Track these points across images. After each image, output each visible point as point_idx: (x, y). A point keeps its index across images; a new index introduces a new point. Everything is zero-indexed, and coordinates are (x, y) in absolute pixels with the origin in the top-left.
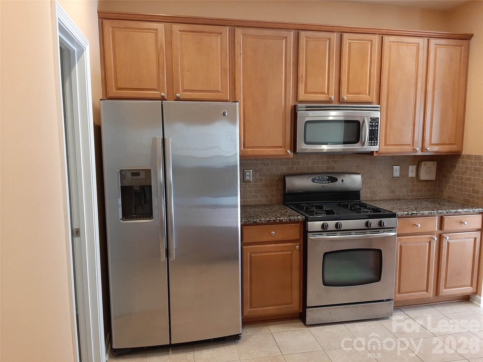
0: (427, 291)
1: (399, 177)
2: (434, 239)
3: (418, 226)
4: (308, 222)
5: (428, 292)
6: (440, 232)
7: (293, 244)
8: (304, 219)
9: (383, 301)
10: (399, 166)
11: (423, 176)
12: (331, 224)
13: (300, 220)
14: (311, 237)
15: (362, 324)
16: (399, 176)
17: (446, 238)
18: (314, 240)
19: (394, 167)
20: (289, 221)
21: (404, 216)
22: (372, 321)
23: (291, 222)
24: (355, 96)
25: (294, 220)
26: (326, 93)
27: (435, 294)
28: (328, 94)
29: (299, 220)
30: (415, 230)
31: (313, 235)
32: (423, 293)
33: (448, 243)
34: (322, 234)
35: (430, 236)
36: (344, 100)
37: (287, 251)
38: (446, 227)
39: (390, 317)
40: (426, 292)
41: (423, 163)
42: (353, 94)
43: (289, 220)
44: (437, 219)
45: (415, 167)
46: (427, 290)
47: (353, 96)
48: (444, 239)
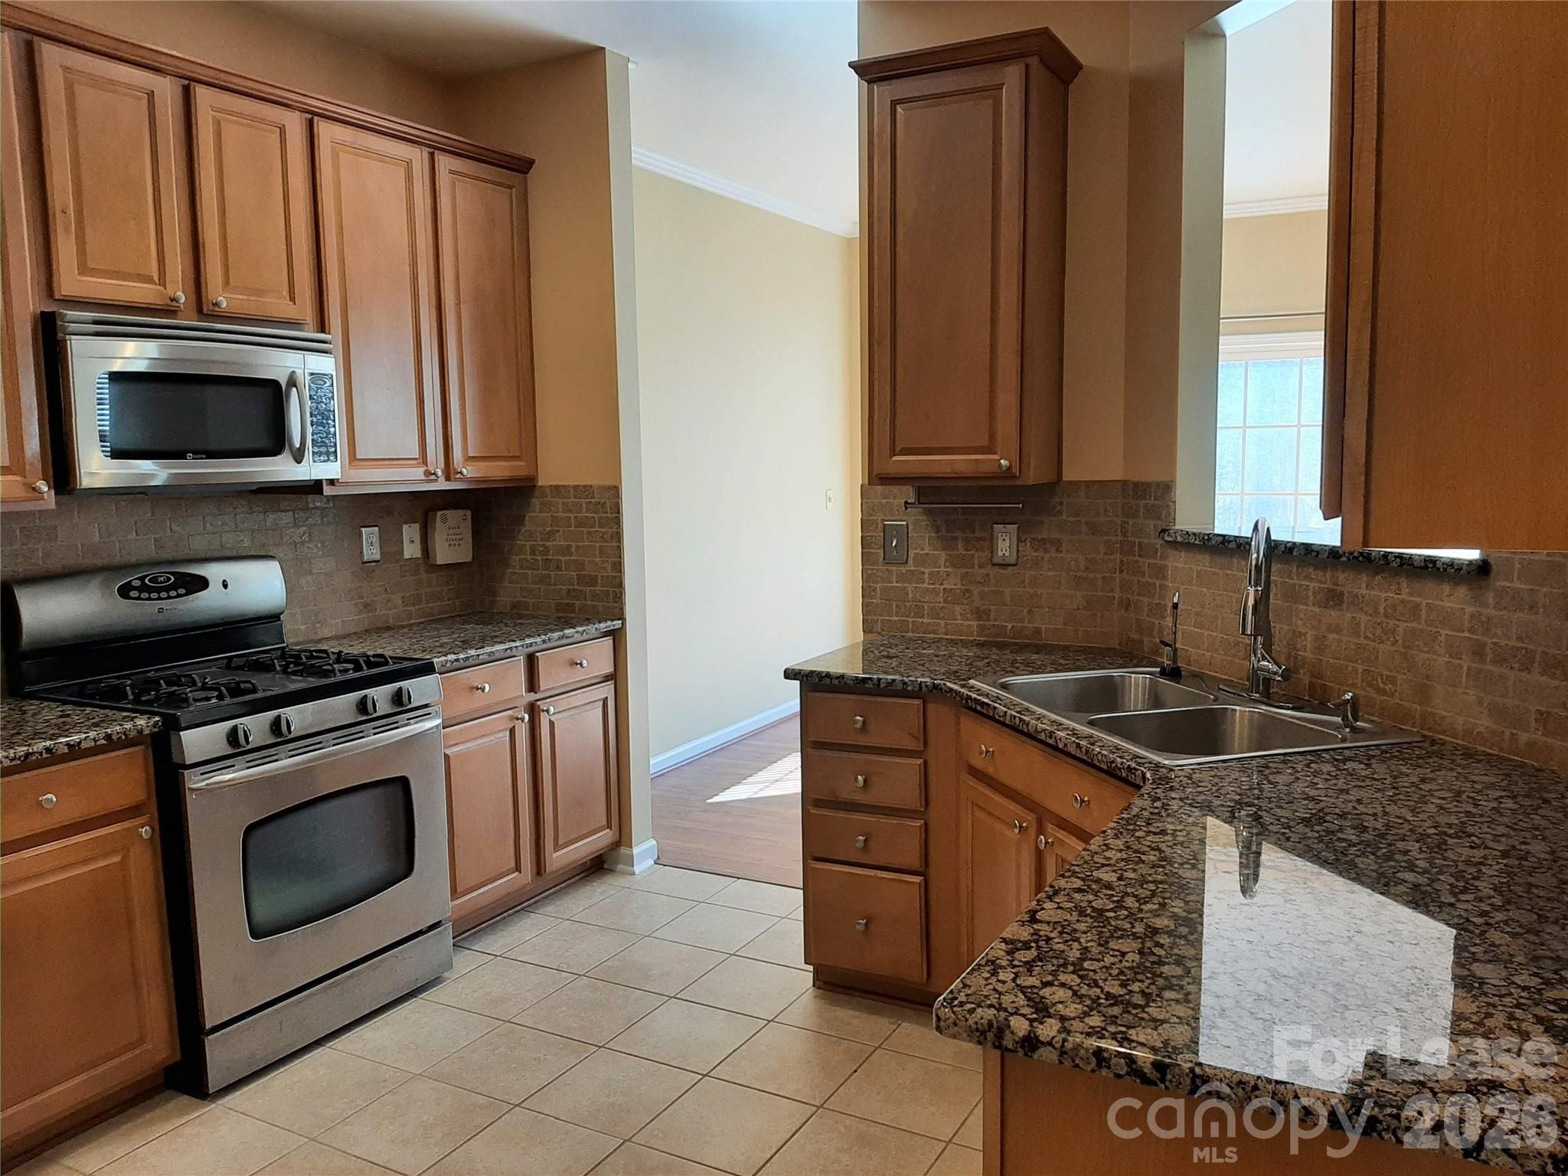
0: (517, 870)
1: (378, 561)
2: (522, 719)
3: (483, 690)
4: (181, 733)
5: (520, 872)
6: (532, 697)
7: (126, 824)
8: (160, 724)
9: (420, 933)
10: (377, 528)
11: (444, 554)
12: (256, 725)
13: (147, 732)
14: (194, 781)
15: (380, 1023)
16: (378, 557)
17: (548, 711)
18: (210, 791)
19: (363, 529)
20: (103, 742)
21: (448, 665)
22: (402, 1004)
23: (112, 744)
24: (252, 298)
25: (123, 737)
26: (156, 279)
27: (535, 871)
28: (162, 282)
29: (140, 732)
30: (478, 701)
31: (202, 774)
32: (510, 877)
33: (552, 724)
34: (234, 766)
35: (510, 712)
36: (217, 309)
37: (106, 855)
38: (544, 683)
39: (446, 975)
40: (517, 873)
41: (439, 513)
42: (244, 290)
43: (103, 739)
44: (521, 662)
45: (417, 527)
46: (518, 868)
47: (245, 297)
48: (543, 715)
